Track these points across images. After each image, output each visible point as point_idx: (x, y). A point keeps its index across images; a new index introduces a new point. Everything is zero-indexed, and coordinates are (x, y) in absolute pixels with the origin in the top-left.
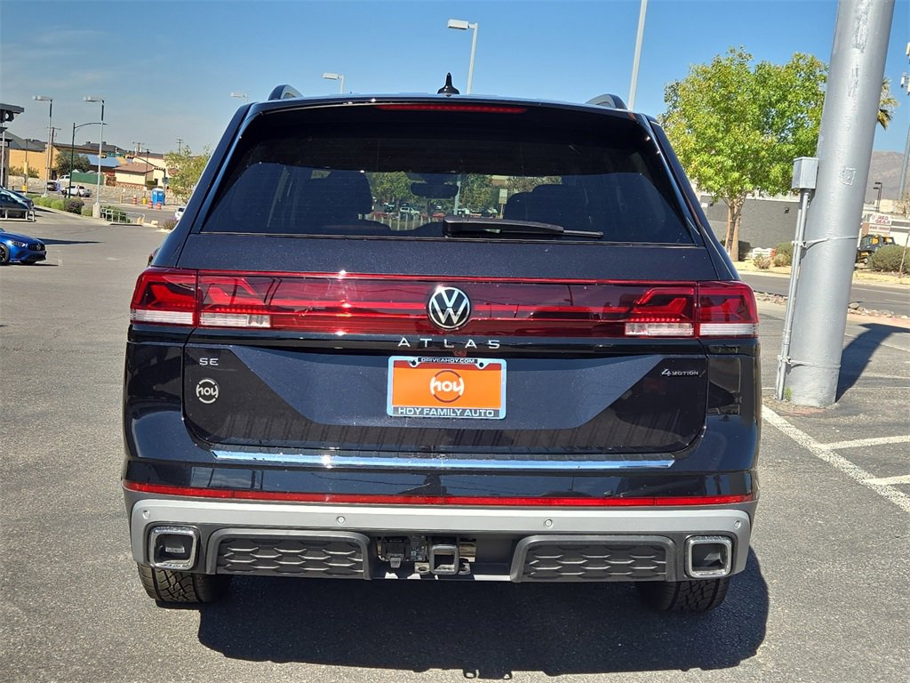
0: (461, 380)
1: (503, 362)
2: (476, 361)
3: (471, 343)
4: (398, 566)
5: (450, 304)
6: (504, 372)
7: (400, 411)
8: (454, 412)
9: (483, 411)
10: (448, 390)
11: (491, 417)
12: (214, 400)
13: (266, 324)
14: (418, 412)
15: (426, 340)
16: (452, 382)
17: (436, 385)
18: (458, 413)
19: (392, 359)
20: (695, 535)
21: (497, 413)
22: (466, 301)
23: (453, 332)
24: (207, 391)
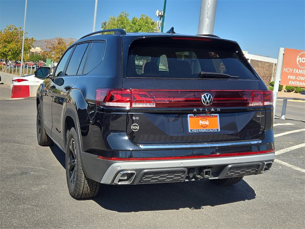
0: (207, 121)
1: (218, 115)
2: (211, 115)
3: (213, 110)
4: (192, 177)
5: (207, 98)
6: (218, 117)
7: (192, 131)
8: (207, 130)
9: (214, 130)
10: (204, 124)
11: (216, 131)
12: (137, 130)
13: (154, 106)
14: (197, 130)
15: (201, 109)
16: (205, 121)
17: (201, 122)
18: (208, 130)
19: (189, 115)
20: (266, 161)
21: (218, 130)
22: (211, 97)
23: (208, 106)
24: (135, 127)
